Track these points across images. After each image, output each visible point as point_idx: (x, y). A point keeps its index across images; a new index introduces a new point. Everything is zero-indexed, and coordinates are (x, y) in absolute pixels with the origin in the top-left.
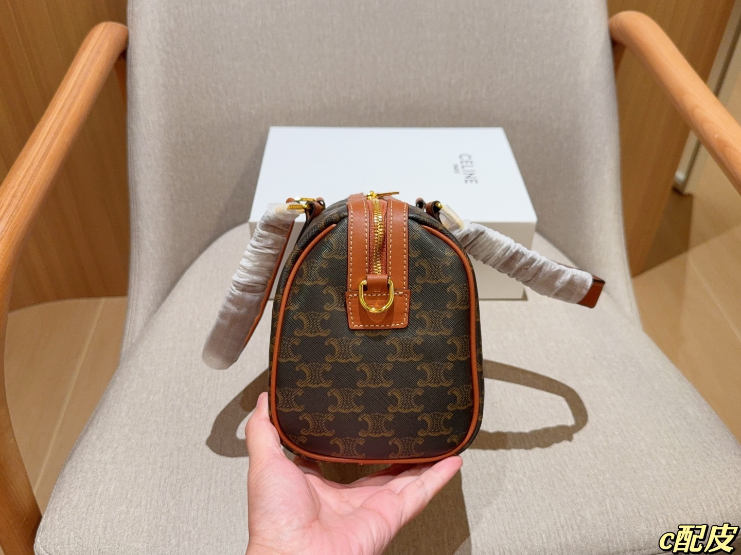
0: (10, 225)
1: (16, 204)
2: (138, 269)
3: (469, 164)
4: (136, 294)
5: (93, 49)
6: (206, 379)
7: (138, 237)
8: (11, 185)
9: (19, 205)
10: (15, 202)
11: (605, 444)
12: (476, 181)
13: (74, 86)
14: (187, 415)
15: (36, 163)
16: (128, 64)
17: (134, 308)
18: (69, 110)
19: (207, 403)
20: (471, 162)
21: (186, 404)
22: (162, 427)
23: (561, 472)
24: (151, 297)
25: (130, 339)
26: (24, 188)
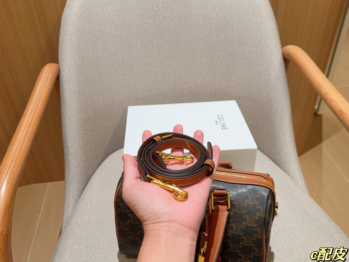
0: (11, 176)
1: (13, 165)
2: (69, 179)
3: (222, 120)
4: (69, 192)
5: (44, 79)
7: (68, 164)
8: (10, 155)
9: (15, 165)
10: (13, 163)
12: (227, 128)
13: (36, 99)
15: (21, 142)
16: (60, 82)
17: (68, 199)
18: (35, 112)
19: (107, 249)
20: (223, 119)
24: (76, 193)
25: (67, 214)
26: (17, 156)
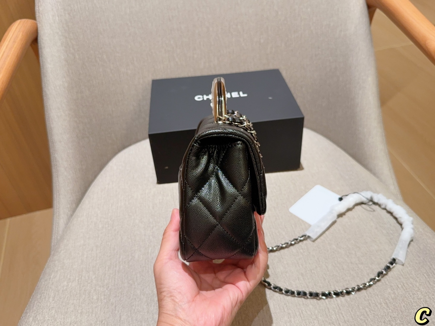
2: (58, 187)
4: (58, 205)
5: (10, 40)
6: (107, 267)
7: (56, 166)
11: (393, 296)
14: (95, 297)
16: (39, 47)
21: (94, 289)
22: (78, 308)
23: (365, 321)
25: (56, 237)
